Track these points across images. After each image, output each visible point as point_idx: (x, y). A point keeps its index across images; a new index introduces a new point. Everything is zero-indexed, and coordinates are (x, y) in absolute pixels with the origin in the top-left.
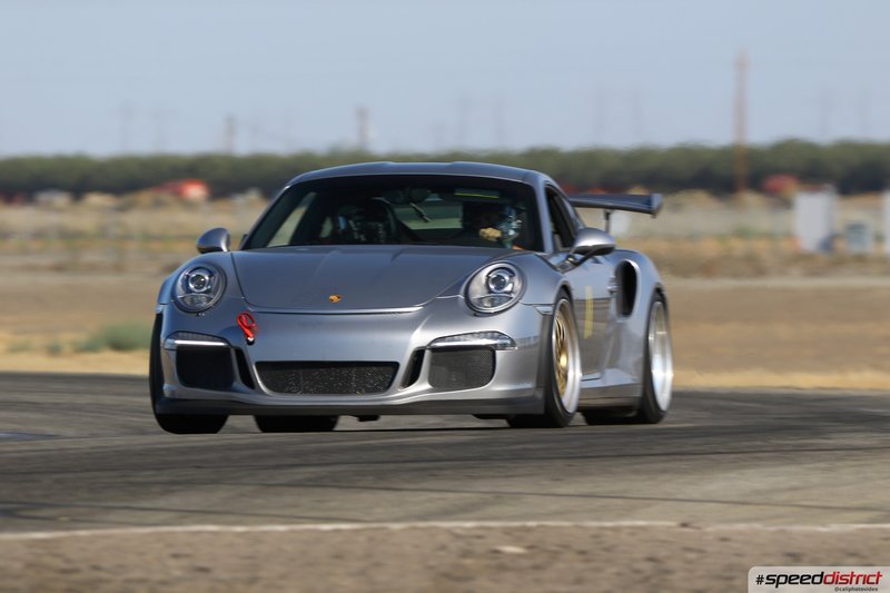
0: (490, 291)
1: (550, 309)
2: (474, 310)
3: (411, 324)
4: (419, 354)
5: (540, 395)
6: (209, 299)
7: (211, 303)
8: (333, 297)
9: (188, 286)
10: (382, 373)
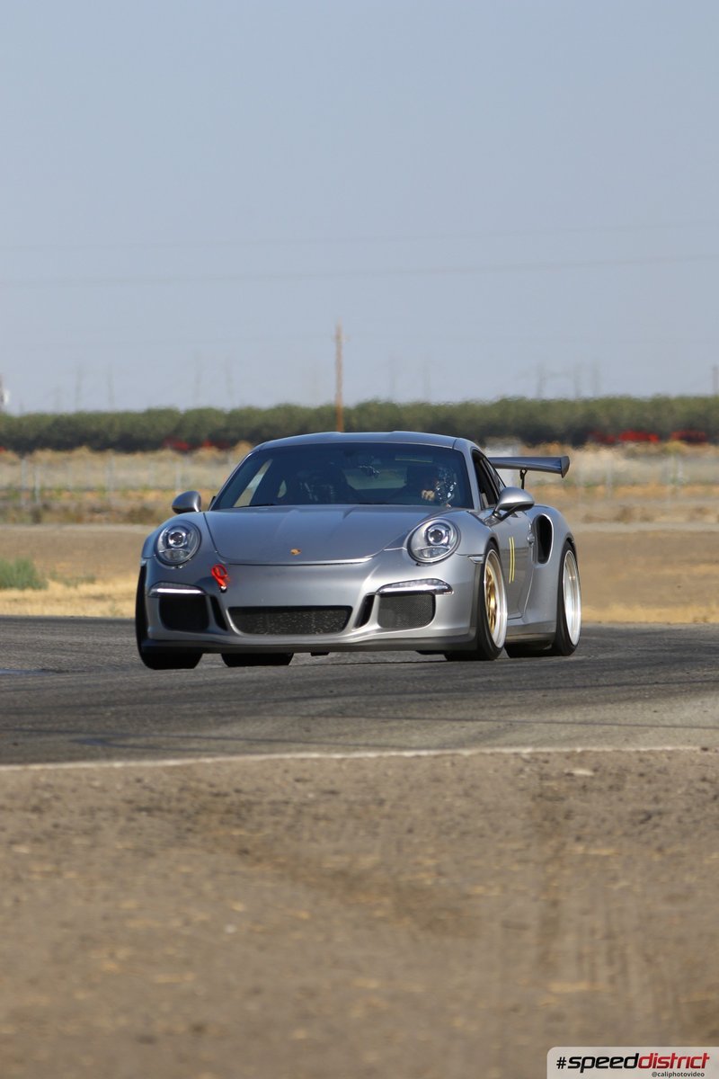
0: (429, 544)
1: (481, 558)
2: (416, 560)
3: (362, 573)
4: (369, 600)
5: (473, 633)
6: (186, 553)
7: (188, 557)
8: (295, 551)
9: (168, 542)
10: (338, 616)
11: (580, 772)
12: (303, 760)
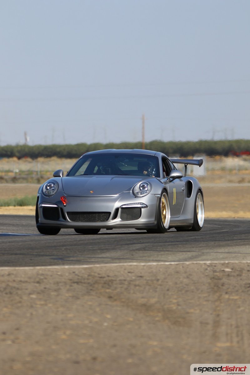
0: (140, 190)
1: (160, 196)
2: (135, 196)
3: (115, 200)
4: (117, 210)
5: (156, 223)
6: (53, 192)
7: (54, 193)
8: (91, 192)
9: (47, 188)
10: (106, 215)
11: (227, 270)
12: (131, 265)
